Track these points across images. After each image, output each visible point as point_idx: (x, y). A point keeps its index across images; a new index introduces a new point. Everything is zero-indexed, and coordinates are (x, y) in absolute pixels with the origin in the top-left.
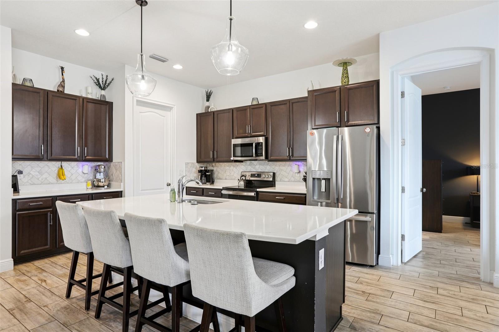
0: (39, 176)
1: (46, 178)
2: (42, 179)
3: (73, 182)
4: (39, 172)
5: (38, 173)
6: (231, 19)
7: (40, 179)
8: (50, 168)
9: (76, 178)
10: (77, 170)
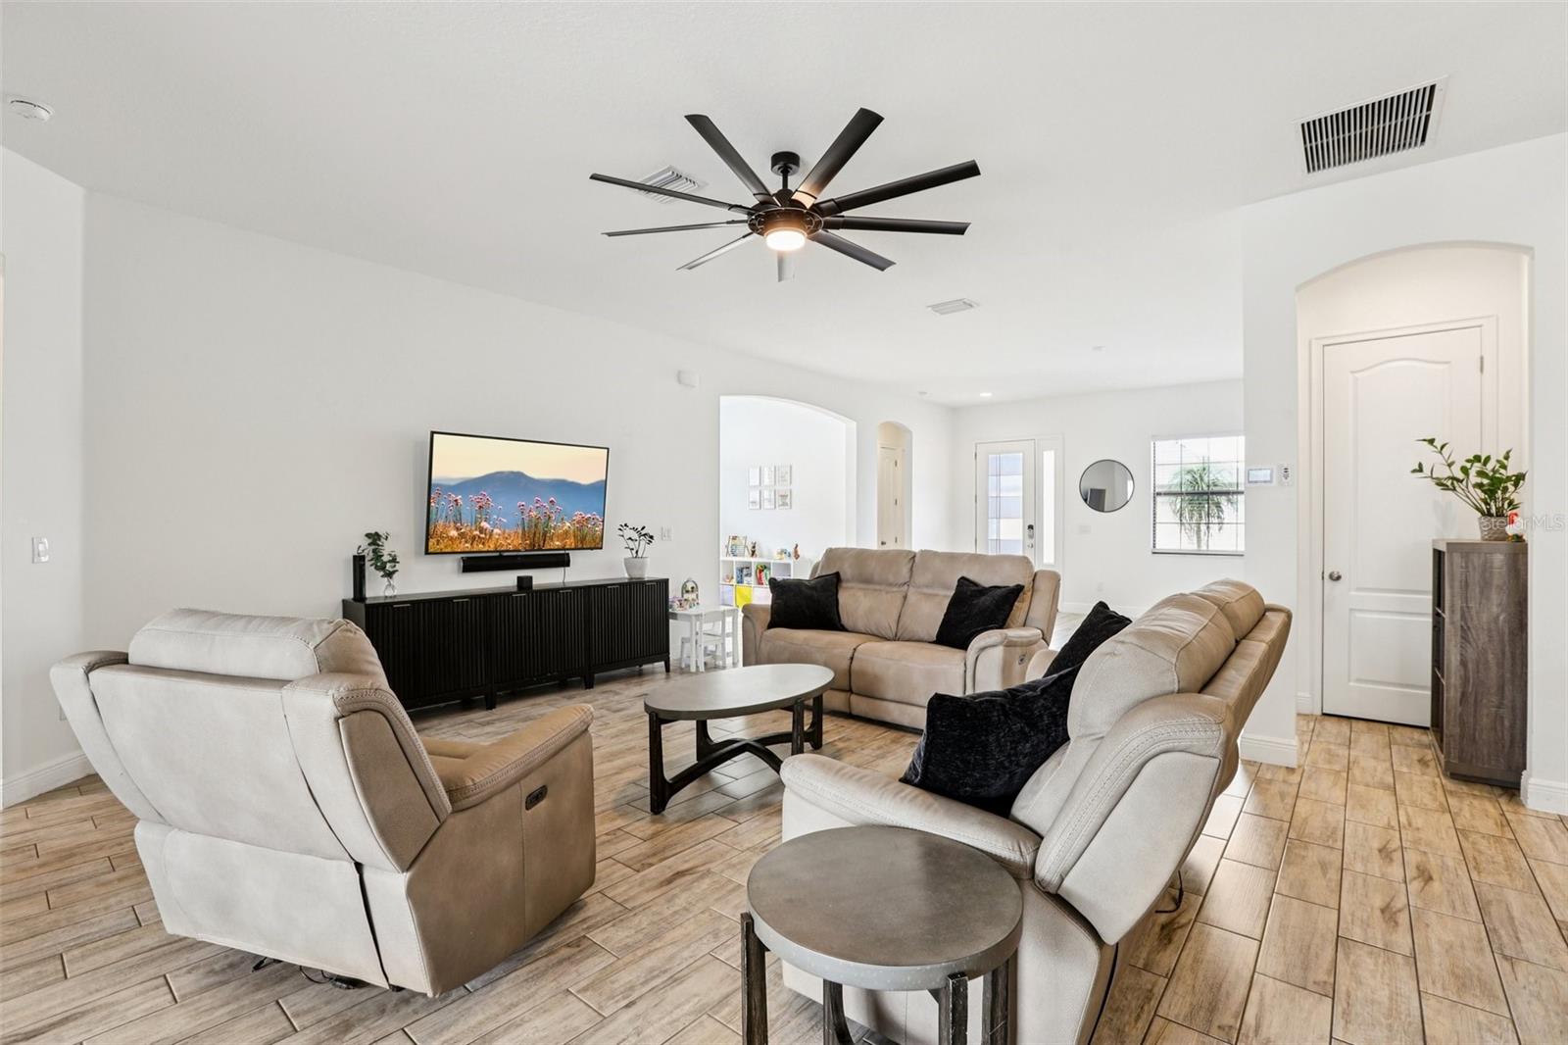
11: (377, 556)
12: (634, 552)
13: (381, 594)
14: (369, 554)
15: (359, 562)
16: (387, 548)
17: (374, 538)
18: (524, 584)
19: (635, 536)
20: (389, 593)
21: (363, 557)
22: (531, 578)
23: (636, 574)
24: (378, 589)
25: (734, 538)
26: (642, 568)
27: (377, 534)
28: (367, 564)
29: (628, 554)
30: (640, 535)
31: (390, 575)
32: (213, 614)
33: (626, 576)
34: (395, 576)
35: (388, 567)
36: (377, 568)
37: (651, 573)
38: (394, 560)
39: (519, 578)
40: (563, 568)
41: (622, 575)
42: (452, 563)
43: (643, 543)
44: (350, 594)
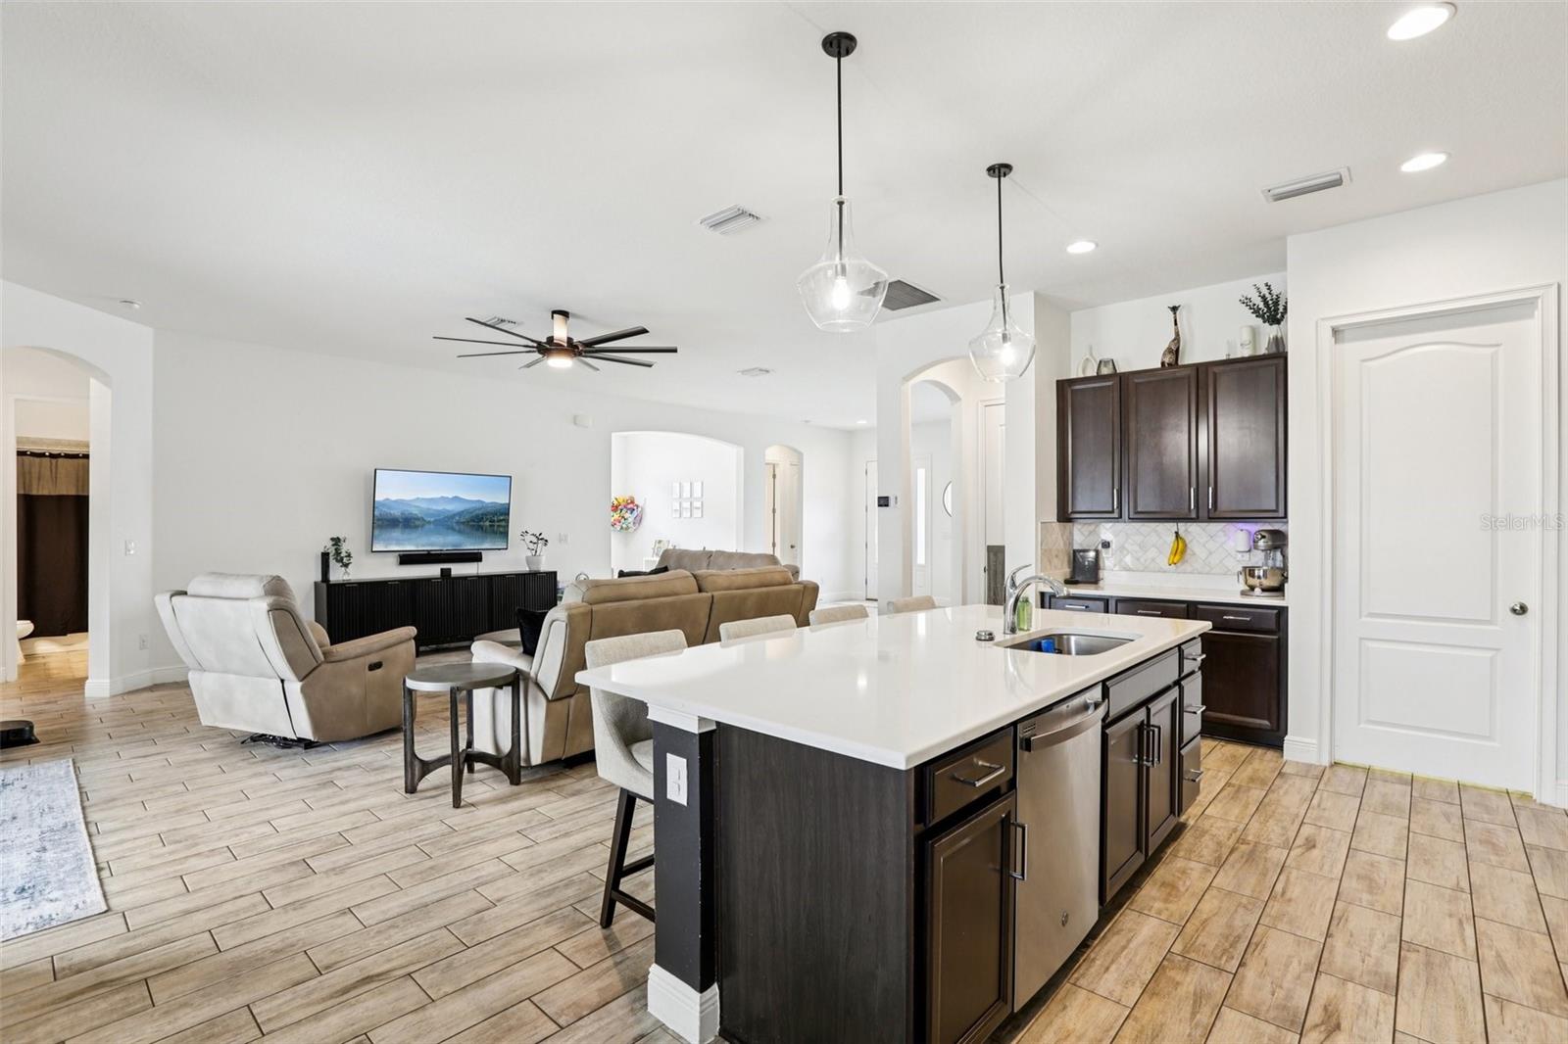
0: (1140, 554)
1: (1153, 560)
2: (1145, 561)
3: (1213, 572)
4: (1139, 545)
5: (1138, 548)
6: (841, 203)
7: (1142, 560)
8: (1160, 538)
9: (1221, 562)
10: (1224, 543)
11: (338, 553)
12: (534, 552)
13: (341, 579)
14: (332, 551)
15: (325, 556)
16: (345, 548)
17: (336, 541)
18: (446, 573)
19: (535, 540)
20: (346, 578)
21: (328, 554)
22: (450, 570)
23: (534, 568)
24: (337, 575)
25: (660, 542)
26: (538, 563)
27: (338, 538)
28: (331, 558)
29: (529, 554)
30: (538, 539)
31: (346, 565)
32: (221, 574)
33: (528, 569)
34: (350, 566)
35: (345, 560)
36: (337, 561)
37: (544, 567)
38: (349, 556)
39: (442, 570)
40: (476, 564)
41: (525, 569)
42: (393, 559)
43: (540, 545)
44: (319, 578)
